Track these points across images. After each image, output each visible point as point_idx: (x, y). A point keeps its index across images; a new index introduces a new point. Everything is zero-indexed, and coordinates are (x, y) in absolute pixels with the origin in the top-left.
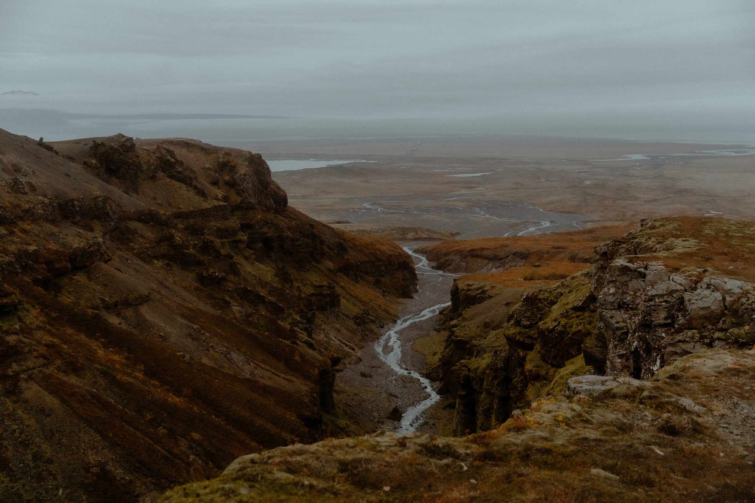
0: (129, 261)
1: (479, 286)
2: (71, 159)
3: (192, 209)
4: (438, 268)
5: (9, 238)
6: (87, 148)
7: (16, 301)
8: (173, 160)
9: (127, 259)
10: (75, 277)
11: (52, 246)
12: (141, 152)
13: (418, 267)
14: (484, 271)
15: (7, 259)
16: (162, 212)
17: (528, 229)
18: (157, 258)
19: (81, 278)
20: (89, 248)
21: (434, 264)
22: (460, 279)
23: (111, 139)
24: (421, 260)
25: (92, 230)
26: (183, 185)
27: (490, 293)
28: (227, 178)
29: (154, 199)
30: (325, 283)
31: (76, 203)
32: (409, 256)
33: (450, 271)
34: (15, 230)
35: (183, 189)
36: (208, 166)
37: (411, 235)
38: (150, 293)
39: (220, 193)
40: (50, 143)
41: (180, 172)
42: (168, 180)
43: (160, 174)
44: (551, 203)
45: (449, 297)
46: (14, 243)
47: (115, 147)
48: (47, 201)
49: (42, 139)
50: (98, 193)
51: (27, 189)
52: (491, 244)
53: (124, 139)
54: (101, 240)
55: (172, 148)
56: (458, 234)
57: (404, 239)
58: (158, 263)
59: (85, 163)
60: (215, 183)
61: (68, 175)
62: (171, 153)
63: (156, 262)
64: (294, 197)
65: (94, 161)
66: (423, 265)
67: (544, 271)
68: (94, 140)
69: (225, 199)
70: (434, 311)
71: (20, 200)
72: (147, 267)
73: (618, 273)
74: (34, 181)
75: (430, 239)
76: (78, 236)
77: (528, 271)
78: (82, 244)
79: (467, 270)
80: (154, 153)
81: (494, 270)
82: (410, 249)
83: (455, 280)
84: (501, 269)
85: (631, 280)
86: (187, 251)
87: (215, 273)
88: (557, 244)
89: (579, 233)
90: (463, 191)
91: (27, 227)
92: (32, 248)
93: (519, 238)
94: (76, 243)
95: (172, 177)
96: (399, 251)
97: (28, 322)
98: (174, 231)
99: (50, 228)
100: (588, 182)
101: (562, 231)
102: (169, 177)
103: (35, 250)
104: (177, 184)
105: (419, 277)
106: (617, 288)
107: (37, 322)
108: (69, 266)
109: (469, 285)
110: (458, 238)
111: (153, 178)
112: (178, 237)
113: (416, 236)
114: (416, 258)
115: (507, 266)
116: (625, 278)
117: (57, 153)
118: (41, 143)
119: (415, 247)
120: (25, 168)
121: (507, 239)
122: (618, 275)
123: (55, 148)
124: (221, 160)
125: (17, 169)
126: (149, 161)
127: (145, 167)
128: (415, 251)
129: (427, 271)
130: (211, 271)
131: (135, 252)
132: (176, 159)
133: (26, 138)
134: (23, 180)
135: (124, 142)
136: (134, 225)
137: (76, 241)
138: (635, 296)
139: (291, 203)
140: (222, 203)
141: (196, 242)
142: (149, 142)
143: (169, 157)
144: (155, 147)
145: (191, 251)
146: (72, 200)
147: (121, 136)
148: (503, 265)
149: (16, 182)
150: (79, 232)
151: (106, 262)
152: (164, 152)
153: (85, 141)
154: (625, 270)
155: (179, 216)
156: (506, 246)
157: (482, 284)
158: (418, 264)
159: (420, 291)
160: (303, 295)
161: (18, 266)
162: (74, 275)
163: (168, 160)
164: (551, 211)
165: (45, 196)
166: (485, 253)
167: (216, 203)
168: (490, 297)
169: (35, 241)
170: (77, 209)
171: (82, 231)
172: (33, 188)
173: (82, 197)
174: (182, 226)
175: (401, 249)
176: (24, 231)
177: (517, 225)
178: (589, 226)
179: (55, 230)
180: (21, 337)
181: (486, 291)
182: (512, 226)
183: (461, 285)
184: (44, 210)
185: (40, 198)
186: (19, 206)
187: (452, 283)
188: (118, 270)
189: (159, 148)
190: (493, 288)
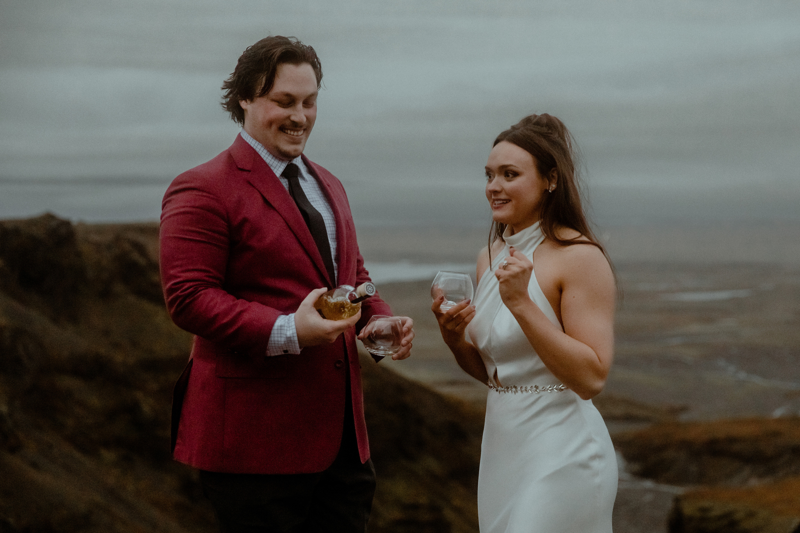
4: (644, 474)
8: (143, 261)
12: (86, 246)
14: (735, 482)
16: (119, 357)
18: (107, 445)
21: (636, 467)
23: (32, 222)
29: (106, 333)
30: (423, 500)
33: (668, 481)
35: (158, 316)
42: (132, 299)
43: (119, 288)
52: (748, 430)
54: (4, 409)
55: (140, 239)
56: (684, 409)
58: (109, 456)
63: (104, 452)
79: (700, 478)
80: (109, 248)
81: (754, 482)
83: (677, 500)
84: (768, 480)
90: (695, 328)
95: (140, 293)
102: (134, 292)
104: (148, 306)
109: (704, 510)
110: (684, 418)
112: (147, 406)
115: (779, 475)
121: (780, 420)
127: (92, 274)
132: (147, 259)
135: (55, 228)
136: (67, 382)
142: (100, 229)
143: (136, 256)
144: (111, 237)
147: (50, 217)
148: (771, 471)
156: (776, 434)
157: (730, 507)
163: (135, 262)
166: (737, 447)
174: (156, 386)
177: (798, 393)
181: (739, 521)
182: (790, 395)
183: (689, 509)
187: (669, 505)
188: (34, 465)
189: (118, 239)
190: (751, 515)
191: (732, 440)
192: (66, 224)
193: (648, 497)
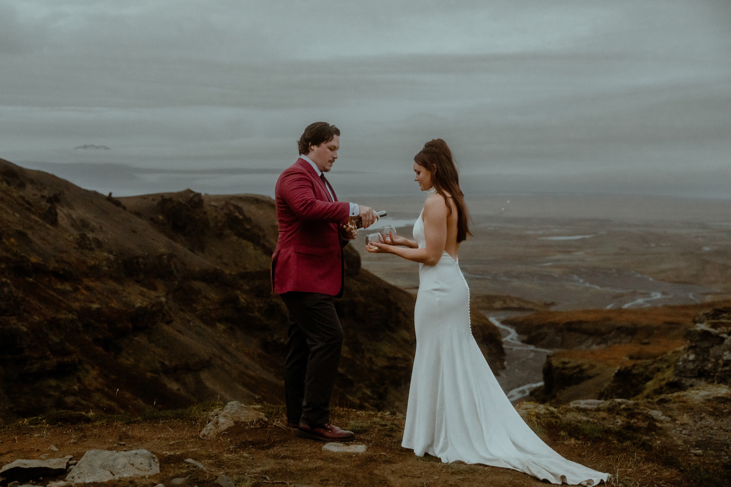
0: (191, 324)
1: (575, 364)
2: (138, 214)
3: (258, 269)
4: (529, 342)
5: (73, 295)
6: (155, 203)
7: (77, 360)
8: (241, 217)
9: (189, 321)
10: (136, 338)
11: (114, 304)
12: (209, 208)
13: (507, 341)
14: (583, 347)
15: (70, 316)
16: (227, 272)
17: (635, 300)
18: (220, 321)
19: (141, 339)
20: (152, 307)
21: (525, 337)
22: (554, 355)
23: (179, 194)
24: (509, 333)
25: (155, 289)
26: (250, 244)
27: (590, 372)
29: (220, 257)
31: (140, 260)
32: (495, 328)
33: (543, 346)
34: (80, 287)
35: (250, 248)
37: (498, 304)
38: (211, 358)
40: (118, 198)
41: (247, 230)
42: (235, 238)
43: (227, 232)
44: (663, 271)
46: (78, 300)
47: (183, 202)
48: (111, 257)
49: (110, 194)
50: (163, 250)
51: (93, 246)
52: (591, 317)
53: (192, 195)
54: (163, 299)
55: (240, 204)
56: (553, 304)
57: (491, 309)
58: (221, 327)
59: (152, 219)
61: (134, 232)
62: (240, 210)
63: (218, 325)
64: (369, 259)
65: (161, 217)
66: (512, 339)
67: (653, 349)
68: (162, 196)
70: (523, 392)
71: (86, 256)
72: (210, 330)
73: (698, 338)
74: (100, 237)
75: (520, 309)
76: (140, 294)
77: (634, 348)
78: (145, 304)
79: (562, 345)
80: (222, 209)
81: (594, 347)
82: (497, 320)
83: (548, 357)
84: (603, 346)
85: (712, 346)
86: (251, 314)
87: (280, 339)
88: (669, 319)
89: (696, 307)
90: (559, 256)
91: (91, 284)
92: (95, 306)
93: (626, 311)
94: (139, 303)
95: (240, 235)
96: (485, 321)
97: (87, 383)
98: (239, 292)
99: (112, 285)
100: (706, 249)
101: (677, 303)
102: (236, 234)
103: (98, 309)
104: (244, 242)
105: (507, 352)
106: (697, 354)
107: (95, 384)
108: (130, 326)
109: (564, 363)
110: (553, 309)
111: (220, 236)
112: (243, 299)
113: (505, 306)
114: (504, 330)
115: (609, 343)
116: (705, 344)
117: (124, 208)
118: (110, 198)
119: (503, 318)
120: (93, 223)
121: (610, 311)
122: (698, 341)
123: (124, 203)
125: (84, 224)
126: (216, 217)
127: (212, 224)
128: (504, 322)
129: (516, 345)
130: (276, 336)
131: (197, 313)
132: (244, 216)
133: (96, 193)
134: (90, 235)
135: (192, 198)
136: (198, 285)
137: (139, 300)
138: (716, 364)
139: (365, 264)
141: (261, 305)
142: (217, 198)
143: (237, 214)
144: (223, 203)
145: (257, 314)
146: (137, 257)
147: (189, 191)
148: (605, 341)
149: (83, 237)
150: (142, 291)
151: (168, 323)
152: (232, 208)
153: (153, 197)
154: (705, 334)
155: (246, 276)
156: (608, 319)
157: (580, 362)
158: (505, 337)
159: (508, 368)
160: (375, 368)
161: (80, 325)
162: (135, 336)
163: (236, 217)
164: (663, 280)
165: (111, 252)
166: (584, 326)
168: (590, 377)
169: (98, 299)
170: (142, 266)
171: (145, 290)
172: (99, 244)
173: (146, 254)
174: (248, 288)
175: (487, 320)
176: (88, 288)
177: (622, 295)
178: (709, 299)
179: (119, 288)
180: (79, 398)
181: (585, 370)
182: (616, 297)
183: (555, 363)
184: (109, 267)
185: (106, 254)
186: (84, 262)
187: (544, 360)
188: (180, 332)
189: (227, 204)
190: (593, 366)
191: (581, 322)
192: (199, 195)
193: (532, 355)
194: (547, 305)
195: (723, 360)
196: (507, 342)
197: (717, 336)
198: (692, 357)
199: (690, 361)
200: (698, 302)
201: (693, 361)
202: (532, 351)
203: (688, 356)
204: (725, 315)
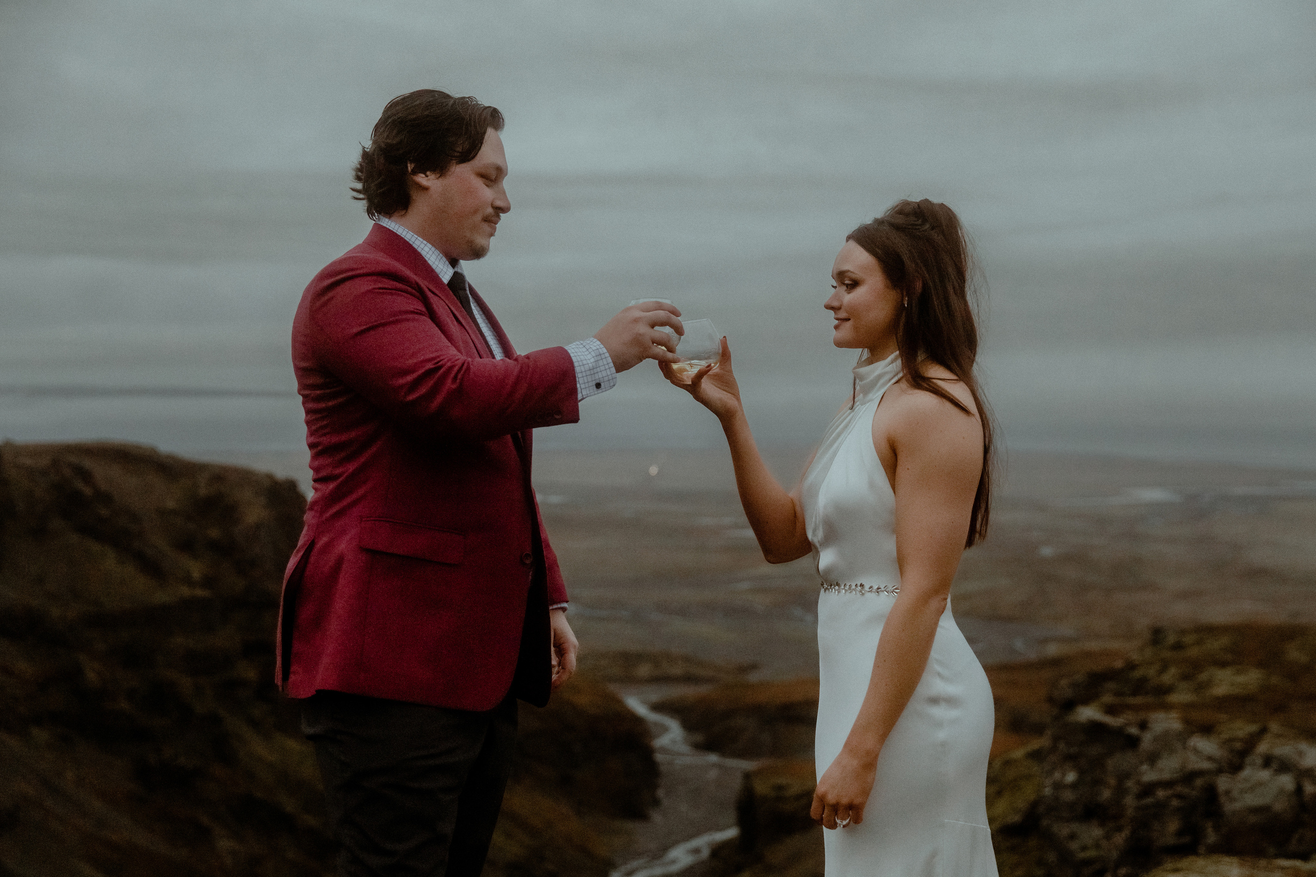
1: (797, 790)
3: (128, 606)
4: (707, 746)
8: (88, 491)
18: (40, 722)
21: (699, 738)
22: (758, 772)
24: (665, 729)
26: (110, 549)
28: (214, 533)
32: (638, 719)
33: (734, 755)
35: (110, 560)
36: (171, 504)
37: (643, 671)
39: (196, 569)
41: (103, 520)
42: (75, 538)
43: (56, 524)
45: (731, 815)
55: (88, 464)
56: (754, 666)
57: (629, 679)
58: (41, 735)
60: (186, 545)
62: (86, 475)
69: (208, 582)
73: (1082, 737)
75: (688, 679)
79: (774, 750)
80: (45, 474)
83: (748, 777)
85: (1111, 754)
89: (1029, 666)
95: (84, 530)
96: (616, 706)
98: (83, 657)
102: (77, 530)
104: (96, 546)
106: (1081, 772)
109: (779, 788)
110: (753, 677)
111: (40, 533)
112: (93, 672)
113: (657, 673)
116: (1095, 750)
122: (1081, 743)
124: (203, 491)
126: (31, 492)
128: (654, 708)
129: (679, 754)
130: (168, 752)
132: (96, 490)
138: (1120, 791)
140: (200, 592)
141: (134, 685)
143: (79, 484)
144: (49, 461)
152: (68, 471)
154: (1095, 729)
163: (78, 492)
167: (185, 591)
175: (620, 702)
178: (1053, 650)
183: (761, 788)
189: (56, 463)
194: (743, 669)
195: (1138, 782)
196: (664, 750)
197: (1119, 732)
198: (1071, 777)
199: (1066, 786)
200: (1032, 655)
201: (1074, 786)
202: (714, 765)
203: (1064, 775)
204: (1111, 685)
